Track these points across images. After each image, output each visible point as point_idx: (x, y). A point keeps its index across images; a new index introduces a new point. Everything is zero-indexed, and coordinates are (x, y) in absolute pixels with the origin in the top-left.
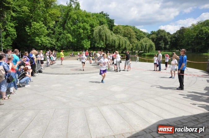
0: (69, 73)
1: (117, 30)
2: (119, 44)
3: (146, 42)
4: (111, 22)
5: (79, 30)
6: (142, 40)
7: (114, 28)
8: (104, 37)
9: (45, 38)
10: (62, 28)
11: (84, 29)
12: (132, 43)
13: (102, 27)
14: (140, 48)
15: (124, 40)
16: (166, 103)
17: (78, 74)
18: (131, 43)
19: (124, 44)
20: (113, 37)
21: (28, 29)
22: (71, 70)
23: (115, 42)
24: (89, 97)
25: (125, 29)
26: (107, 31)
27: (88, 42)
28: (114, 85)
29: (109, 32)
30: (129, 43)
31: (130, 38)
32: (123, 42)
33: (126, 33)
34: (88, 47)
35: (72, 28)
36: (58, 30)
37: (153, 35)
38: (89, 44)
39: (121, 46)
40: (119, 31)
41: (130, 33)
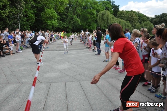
1: (121, 15)
3: (146, 25)
4: (116, 8)
5: (87, 15)
6: (143, 24)
7: (118, 13)
8: (106, 21)
9: (55, 22)
10: (73, 13)
11: (92, 14)
12: (134, 26)
21: (43, 15)
25: (128, 14)
26: (109, 15)
30: (131, 26)
31: (131, 22)
32: (123, 25)
33: (129, 17)
36: (70, 15)
37: (156, 19)
40: (123, 15)
41: (133, 17)
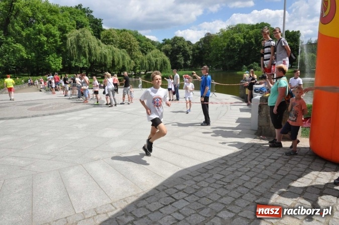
0: (25, 116)
1: (108, 38)
2: (113, 61)
3: (156, 57)
4: (96, 24)
5: (39, 36)
6: (149, 54)
7: (102, 34)
8: (87, 50)
10: (2, 32)
11: (49, 35)
12: (135, 58)
13: (81, 32)
14: (147, 66)
15: (120, 53)
16: (186, 147)
17: (44, 115)
18: (132, 59)
19: (121, 60)
20: (102, 50)
22: (28, 109)
23: (105, 57)
24: (66, 151)
25: (121, 36)
26: (90, 39)
27: (58, 59)
28: (107, 129)
29: (94, 41)
30: (129, 59)
31: (130, 51)
32: (119, 58)
33: (123, 42)
34: (59, 68)
35: (24, 34)
37: (166, 45)
38: (61, 62)
39: (116, 64)
40: (111, 38)
41: (130, 41)
